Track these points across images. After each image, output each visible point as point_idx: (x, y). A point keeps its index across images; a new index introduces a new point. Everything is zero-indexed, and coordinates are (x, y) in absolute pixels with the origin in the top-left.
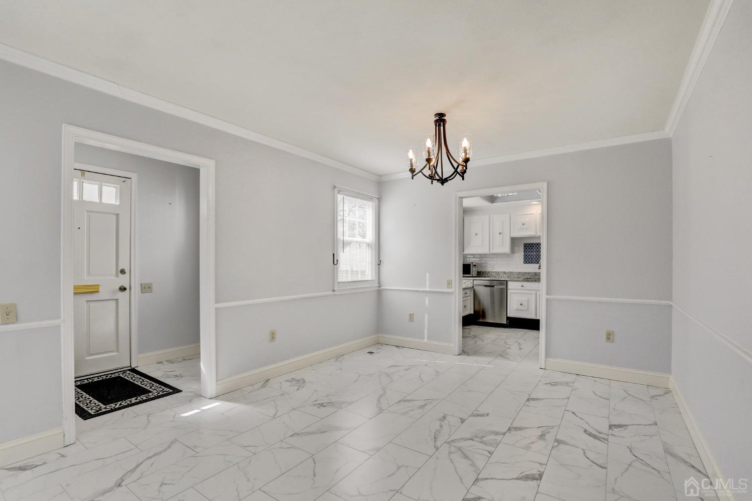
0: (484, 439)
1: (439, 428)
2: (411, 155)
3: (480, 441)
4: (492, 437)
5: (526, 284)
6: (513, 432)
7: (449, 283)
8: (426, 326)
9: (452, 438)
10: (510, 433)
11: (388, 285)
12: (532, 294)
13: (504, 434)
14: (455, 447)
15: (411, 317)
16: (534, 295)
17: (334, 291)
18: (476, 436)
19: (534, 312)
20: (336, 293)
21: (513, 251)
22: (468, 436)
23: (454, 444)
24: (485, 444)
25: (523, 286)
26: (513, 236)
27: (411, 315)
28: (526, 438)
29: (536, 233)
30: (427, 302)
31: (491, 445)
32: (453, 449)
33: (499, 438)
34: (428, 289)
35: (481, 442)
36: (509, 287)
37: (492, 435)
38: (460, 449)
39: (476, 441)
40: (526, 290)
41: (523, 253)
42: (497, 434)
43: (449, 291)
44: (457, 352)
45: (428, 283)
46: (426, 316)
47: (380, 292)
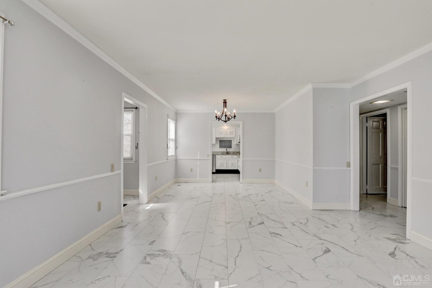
2: (216, 112)
5: (223, 156)
7: (208, 156)
8: (198, 173)
11: (179, 157)
12: (225, 160)
15: (191, 170)
17: (167, 160)
19: (226, 167)
20: (168, 160)
21: (216, 143)
26: (216, 137)
27: (191, 169)
29: (225, 136)
30: (198, 163)
34: (199, 158)
36: (216, 158)
40: (224, 158)
41: (219, 144)
43: (208, 158)
44: (211, 182)
45: (199, 156)
46: (198, 169)
47: (176, 160)
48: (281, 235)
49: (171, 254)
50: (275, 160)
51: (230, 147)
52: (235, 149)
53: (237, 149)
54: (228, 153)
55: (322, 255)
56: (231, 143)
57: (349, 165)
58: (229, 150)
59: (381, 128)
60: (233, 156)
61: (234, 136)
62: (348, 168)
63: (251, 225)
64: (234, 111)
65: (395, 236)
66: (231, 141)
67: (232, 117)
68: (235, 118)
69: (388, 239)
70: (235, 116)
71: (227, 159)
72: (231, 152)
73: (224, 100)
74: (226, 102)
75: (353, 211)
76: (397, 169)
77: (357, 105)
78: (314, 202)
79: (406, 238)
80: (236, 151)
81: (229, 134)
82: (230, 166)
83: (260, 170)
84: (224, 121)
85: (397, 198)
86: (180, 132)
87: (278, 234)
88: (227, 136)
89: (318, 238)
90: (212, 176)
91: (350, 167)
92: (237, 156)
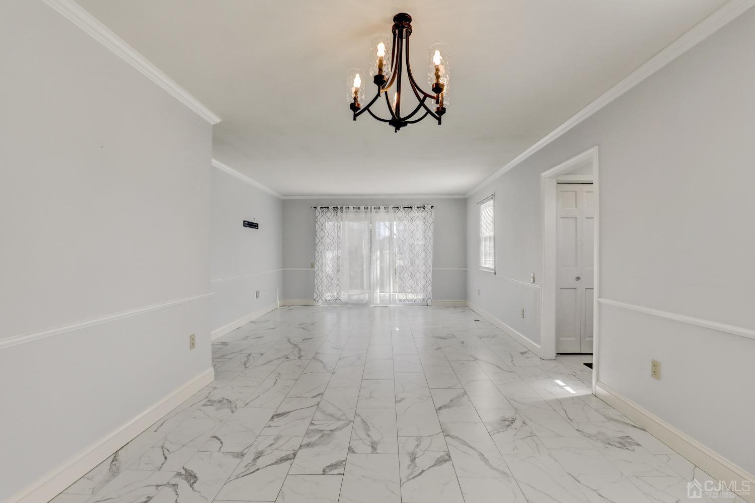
0: (320, 435)
1: (369, 433)
3: (324, 432)
4: (313, 439)
6: (290, 453)
9: (350, 426)
10: (294, 450)
13: (301, 446)
14: (343, 420)
18: (328, 435)
22: (337, 433)
23: (346, 422)
24: (318, 430)
28: (276, 449)
31: (313, 431)
32: (344, 418)
33: (306, 441)
35: (322, 431)
37: (313, 441)
38: (339, 420)
39: (327, 431)
42: (308, 445)
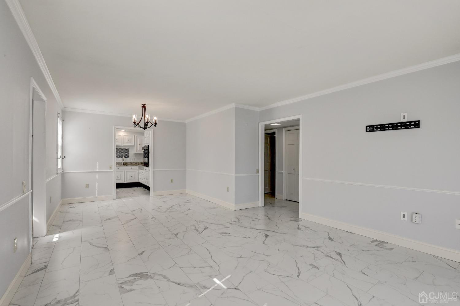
5: (120, 167)
7: (111, 167)
8: (97, 189)
15: (87, 186)
16: (123, 172)
17: (57, 174)
19: (123, 180)
25: (118, 168)
27: (87, 185)
30: (97, 177)
34: (97, 170)
40: (121, 170)
43: (111, 170)
44: (115, 198)
45: (97, 167)
46: (97, 184)
47: (63, 174)
48: (229, 233)
49: (148, 275)
50: (186, 170)
51: (127, 157)
52: (133, 159)
53: (136, 159)
54: (124, 164)
55: (265, 239)
56: (128, 152)
57: (258, 172)
58: (127, 160)
59: (268, 143)
60: (132, 167)
61: (133, 144)
62: (258, 174)
63: (199, 231)
64: (155, 118)
65: (293, 218)
66: (128, 150)
67: (152, 124)
68: (156, 126)
69: (291, 220)
70: (156, 124)
71: (125, 171)
72: (129, 162)
73: (143, 105)
74: (145, 107)
75: (260, 207)
76: (282, 173)
77: (263, 125)
78: (235, 204)
79: (298, 218)
80: (134, 161)
81: (127, 142)
82: (130, 179)
83: (172, 181)
84: (143, 128)
85: (282, 194)
86: (69, 137)
87: (227, 233)
88: (125, 144)
89: (254, 229)
90: (116, 190)
91: (258, 173)
92: (137, 167)
